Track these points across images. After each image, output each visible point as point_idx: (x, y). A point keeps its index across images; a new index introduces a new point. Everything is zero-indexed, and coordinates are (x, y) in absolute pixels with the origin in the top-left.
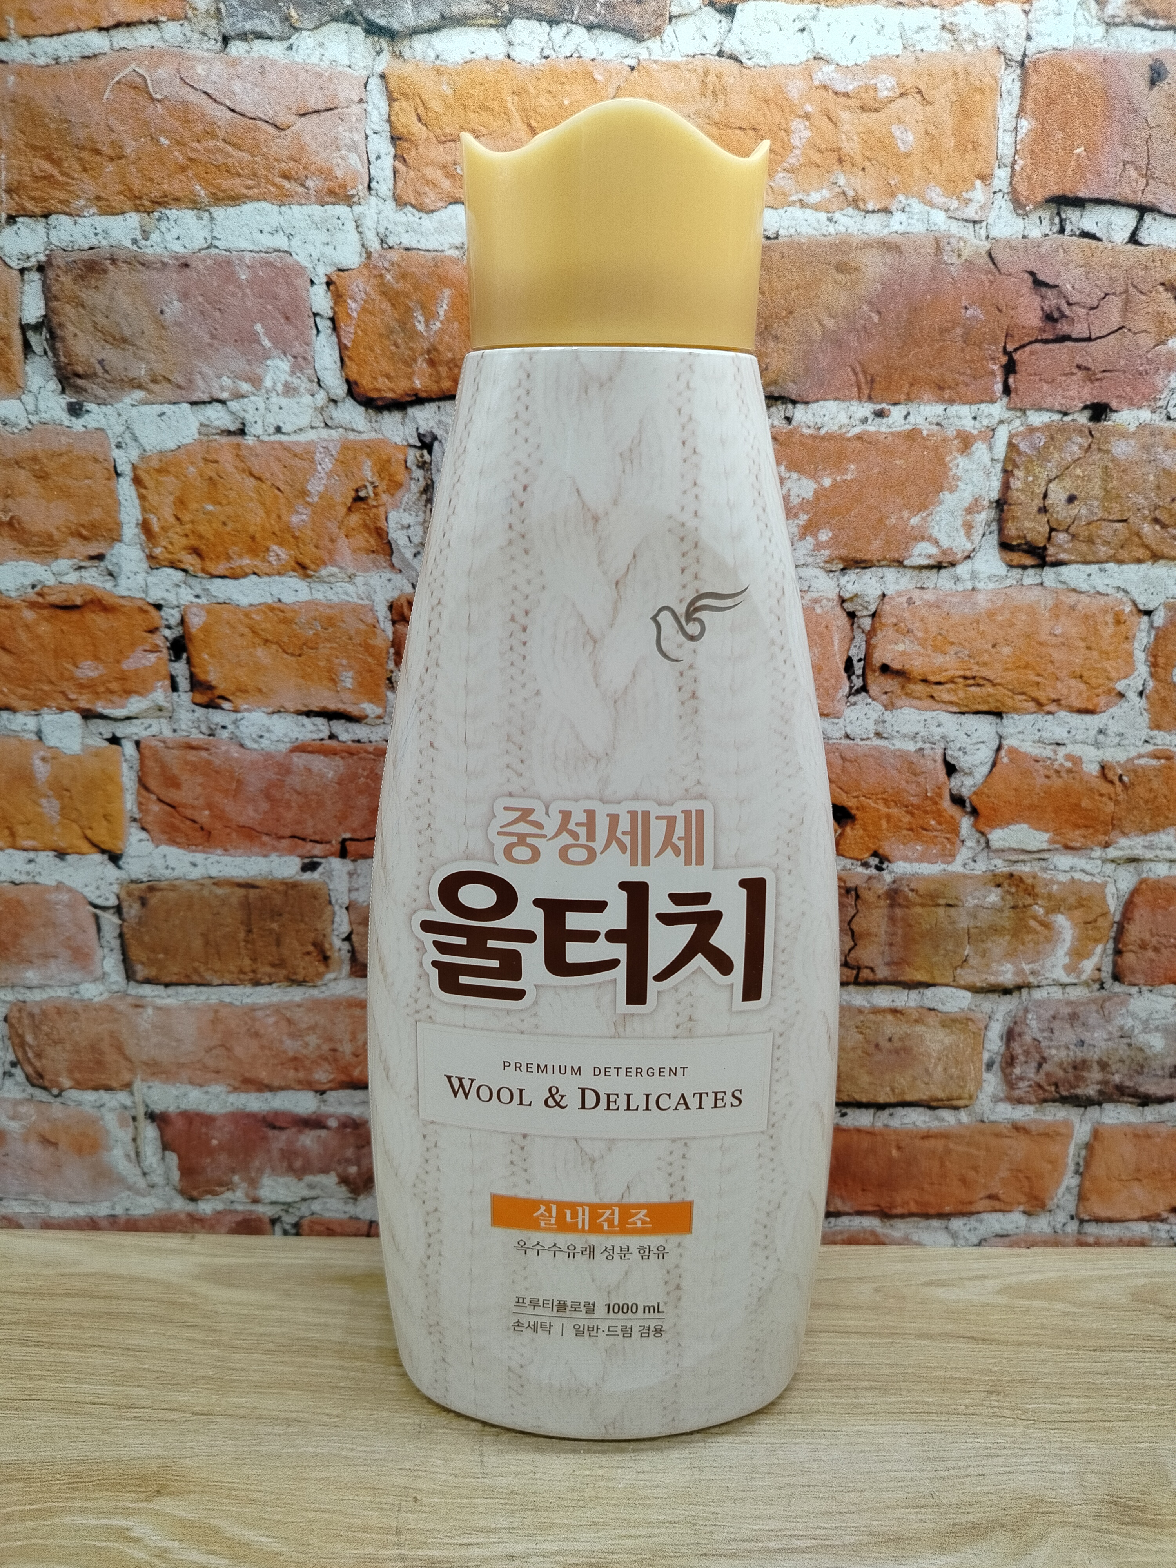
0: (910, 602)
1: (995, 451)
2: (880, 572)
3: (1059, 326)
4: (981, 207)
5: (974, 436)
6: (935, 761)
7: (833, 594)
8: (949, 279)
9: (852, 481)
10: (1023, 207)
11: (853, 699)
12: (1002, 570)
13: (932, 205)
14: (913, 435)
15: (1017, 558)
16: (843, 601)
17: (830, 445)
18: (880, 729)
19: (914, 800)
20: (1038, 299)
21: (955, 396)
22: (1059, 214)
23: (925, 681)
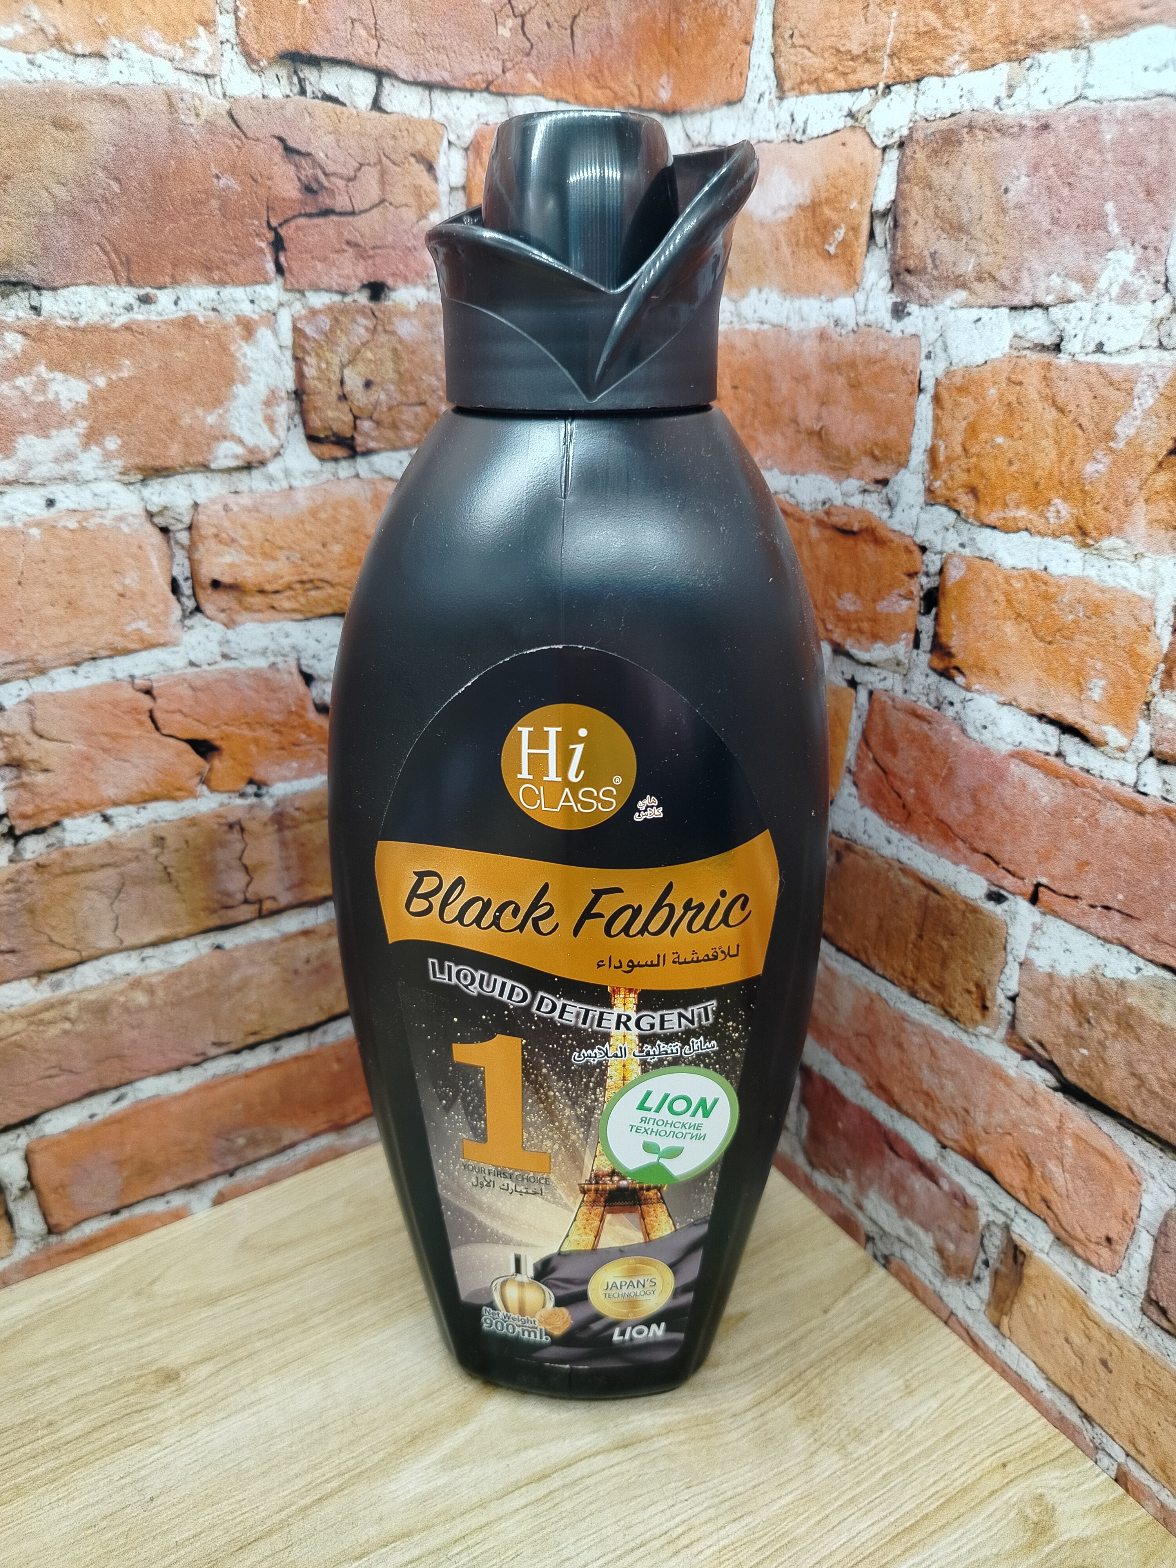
0: (226, 508)
1: (281, 337)
2: (186, 479)
3: (320, 199)
4: (210, 59)
5: (256, 322)
6: (290, 673)
7: (137, 508)
8: (190, 142)
9: (130, 378)
10: (256, 62)
11: (188, 622)
12: (314, 464)
13: (153, 52)
14: (187, 323)
15: (327, 450)
16: (150, 515)
17: (96, 339)
18: (226, 650)
19: (278, 718)
20: (293, 168)
21: (226, 278)
22: (296, 72)
23: (262, 592)
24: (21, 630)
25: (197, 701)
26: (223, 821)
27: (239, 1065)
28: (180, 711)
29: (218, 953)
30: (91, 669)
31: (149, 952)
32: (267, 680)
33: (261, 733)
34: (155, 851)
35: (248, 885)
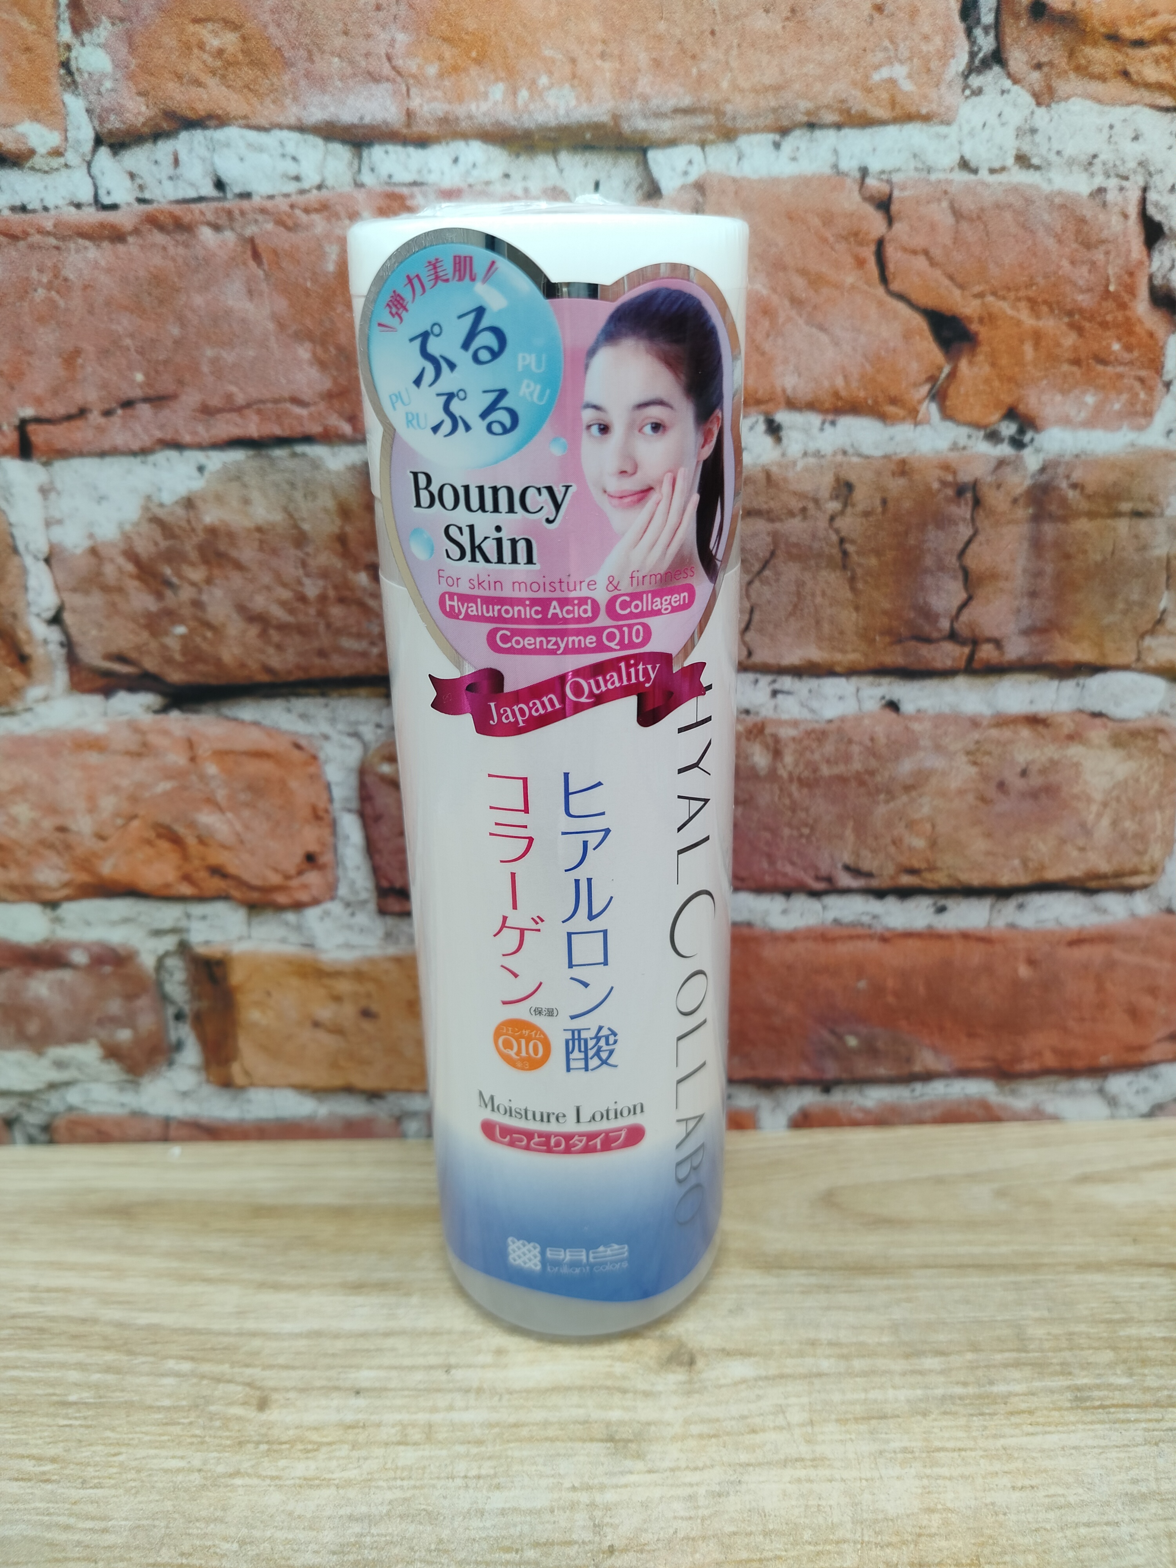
24: (711, 51)
25: (957, 238)
26: (950, 478)
27: (875, 917)
28: (926, 253)
29: (890, 715)
30: (803, 146)
31: (786, 682)
32: (1082, 221)
33: (1049, 324)
34: (834, 506)
35: (964, 605)
